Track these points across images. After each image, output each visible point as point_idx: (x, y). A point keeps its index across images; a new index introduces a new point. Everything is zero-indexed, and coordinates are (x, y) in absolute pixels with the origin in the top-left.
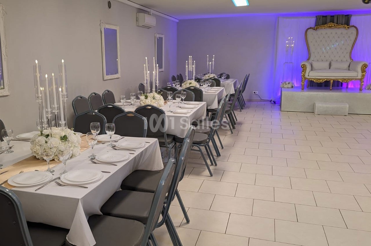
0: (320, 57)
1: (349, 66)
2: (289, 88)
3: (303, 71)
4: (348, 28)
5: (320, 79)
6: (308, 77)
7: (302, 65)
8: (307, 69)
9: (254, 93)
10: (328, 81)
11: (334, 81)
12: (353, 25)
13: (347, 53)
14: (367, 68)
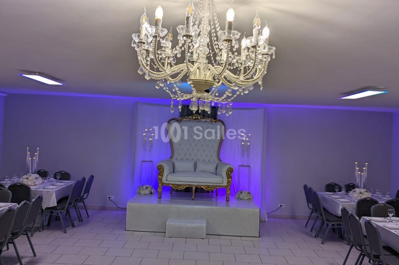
0: (185, 155)
1: (216, 169)
2: (147, 194)
3: (159, 174)
4: (215, 122)
5: (180, 185)
6: (166, 182)
7: (158, 166)
8: (165, 171)
9: (108, 198)
10: (190, 188)
11: (196, 188)
12: (220, 120)
13: (214, 151)
14: (232, 173)
